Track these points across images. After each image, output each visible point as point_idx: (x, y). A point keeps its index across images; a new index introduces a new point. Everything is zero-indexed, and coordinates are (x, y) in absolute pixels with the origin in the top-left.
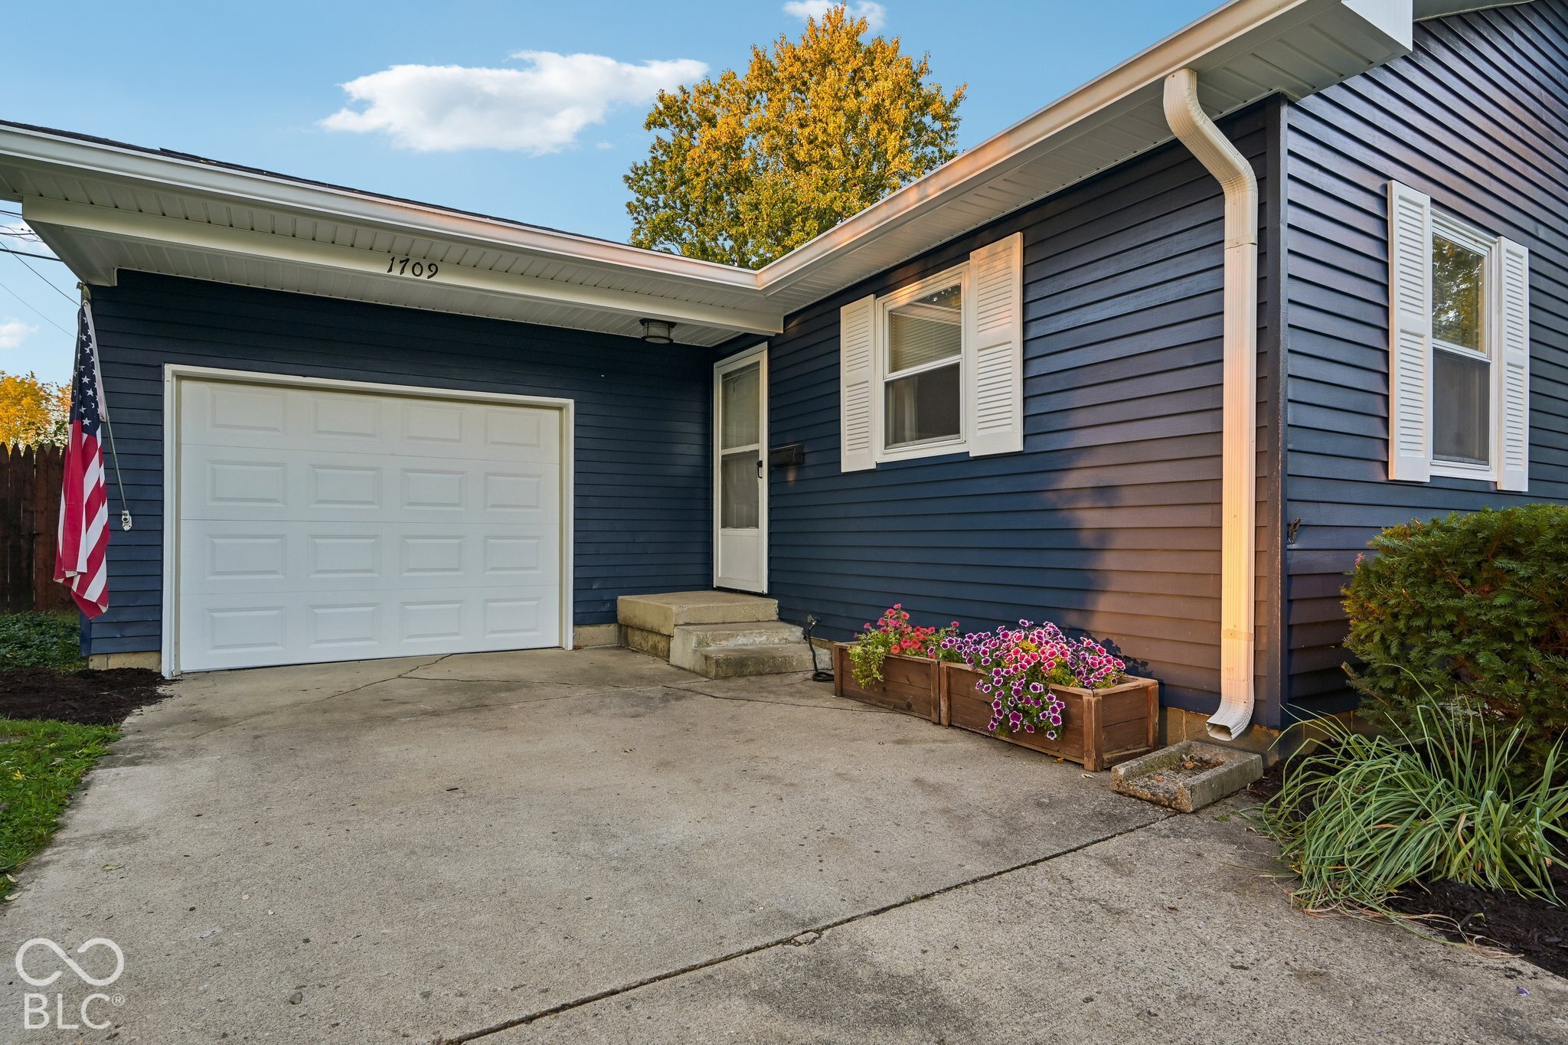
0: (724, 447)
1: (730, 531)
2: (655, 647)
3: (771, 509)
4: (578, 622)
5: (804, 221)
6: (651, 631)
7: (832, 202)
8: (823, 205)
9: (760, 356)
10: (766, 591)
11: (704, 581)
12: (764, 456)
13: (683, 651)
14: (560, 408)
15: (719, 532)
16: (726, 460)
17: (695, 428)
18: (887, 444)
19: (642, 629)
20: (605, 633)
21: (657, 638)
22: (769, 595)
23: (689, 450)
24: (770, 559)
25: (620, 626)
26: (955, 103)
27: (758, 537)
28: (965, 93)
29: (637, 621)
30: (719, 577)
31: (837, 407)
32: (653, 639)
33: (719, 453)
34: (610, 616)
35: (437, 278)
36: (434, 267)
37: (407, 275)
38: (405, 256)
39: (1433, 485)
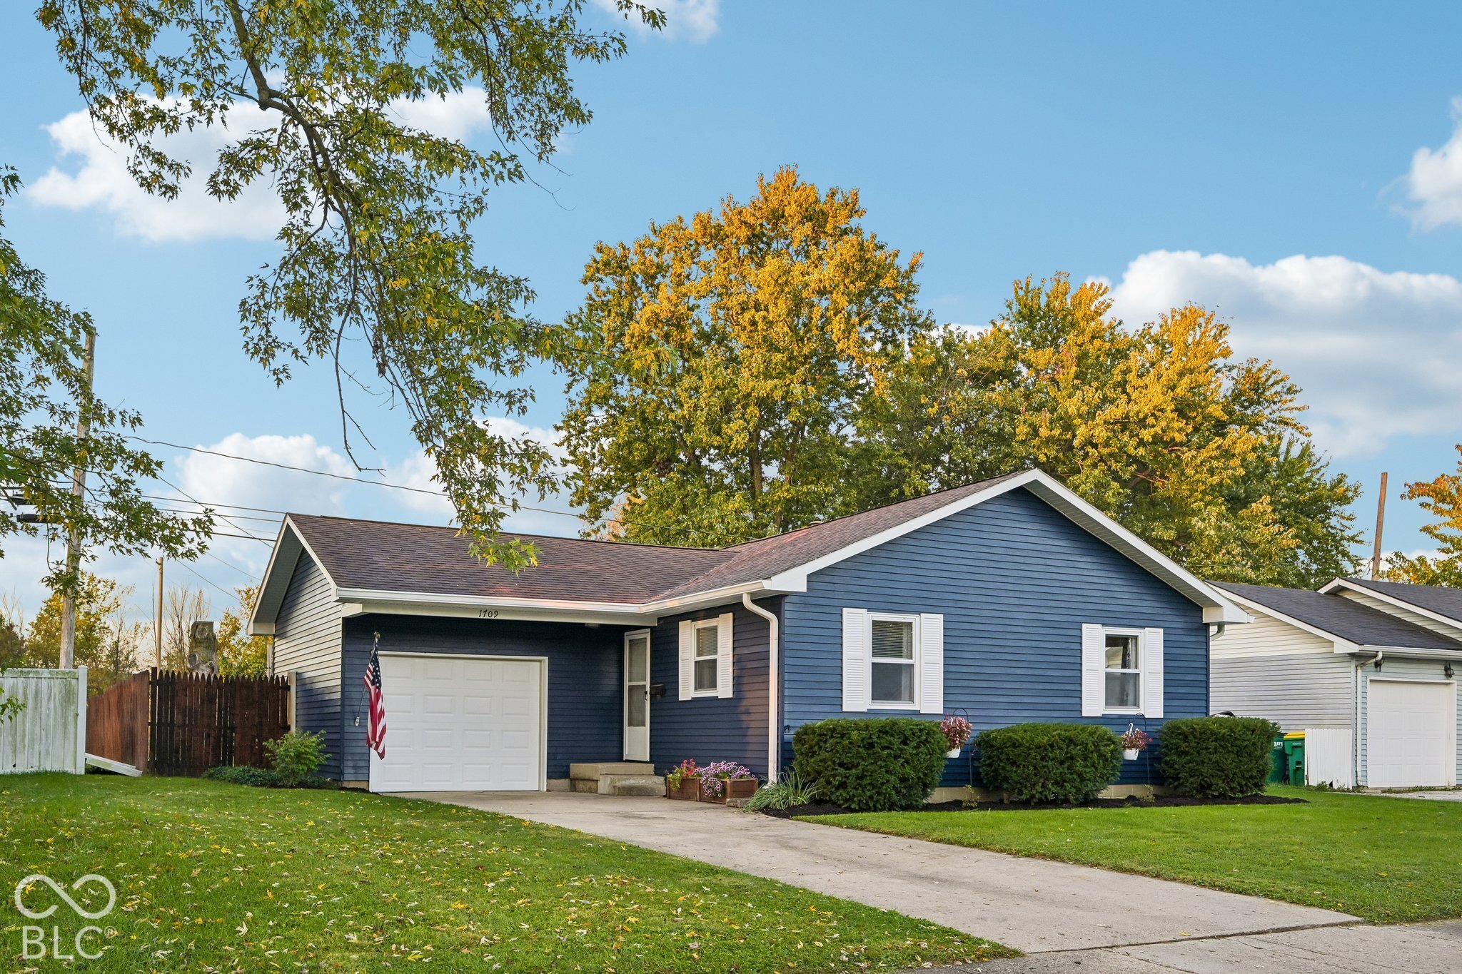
0: (630, 681)
1: (632, 728)
2: (590, 788)
3: (651, 717)
4: (549, 777)
5: (744, 407)
6: (589, 780)
7: (772, 391)
8: (763, 393)
9: (647, 635)
10: (648, 759)
11: (619, 758)
12: (648, 689)
13: (604, 786)
14: (540, 661)
15: (626, 728)
16: (631, 688)
17: (613, 670)
18: (696, 689)
19: (583, 780)
20: (564, 783)
21: (591, 783)
22: (650, 762)
23: (611, 683)
24: (651, 743)
25: (571, 780)
26: (912, 269)
27: (645, 731)
28: (921, 260)
29: (581, 776)
30: (627, 754)
31: (677, 669)
32: (590, 784)
33: (627, 684)
34: (566, 775)
35: (498, 618)
36: (497, 612)
37: (487, 617)
38: (485, 610)
39: (870, 712)
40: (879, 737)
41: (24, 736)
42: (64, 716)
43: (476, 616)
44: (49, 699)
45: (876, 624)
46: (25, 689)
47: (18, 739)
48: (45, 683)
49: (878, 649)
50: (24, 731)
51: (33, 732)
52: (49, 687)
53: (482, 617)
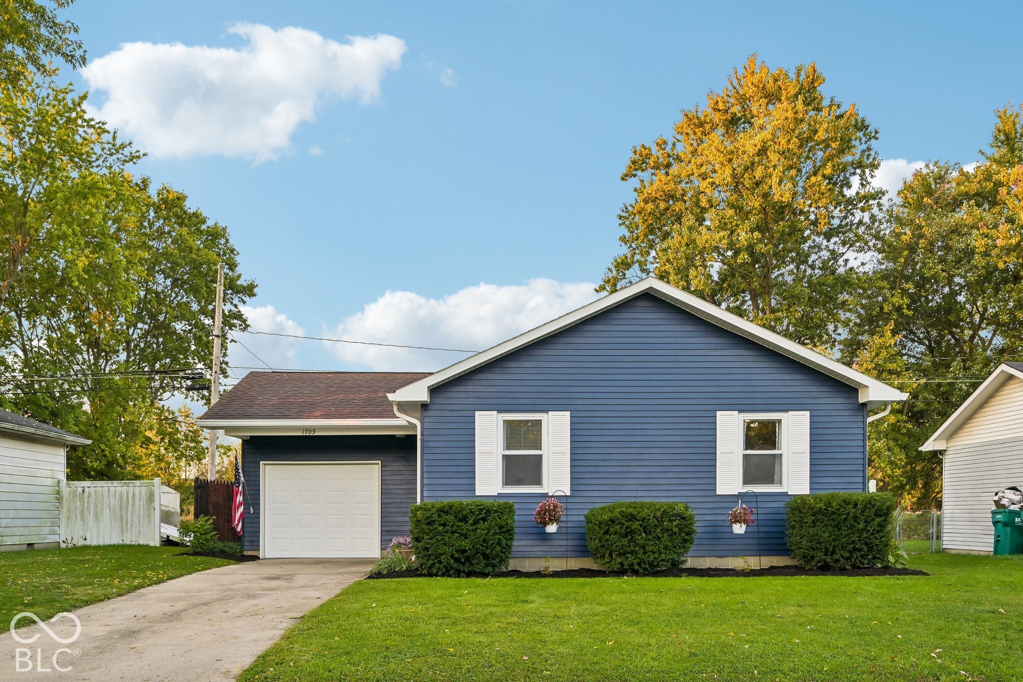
4: (382, 549)
14: (377, 464)
35: (316, 434)
36: (314, 431)
37: (308, 434)
38: (306, 429)
39: (500, 496)
40: (440, 516)
41: (127, 523)
42: (148, 510)
43: (300, 434)
44: (140, 500)
45: (507, 423)
46: (127, 493)
47: (124, 524)
48: (137, 490)
49: (510, 443)
50: (127, 519)
51: (132, 520)
52: (140, 492)
53: (304, 434)
